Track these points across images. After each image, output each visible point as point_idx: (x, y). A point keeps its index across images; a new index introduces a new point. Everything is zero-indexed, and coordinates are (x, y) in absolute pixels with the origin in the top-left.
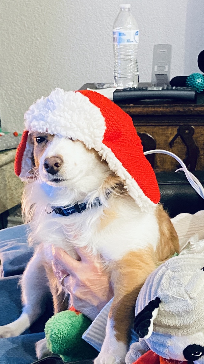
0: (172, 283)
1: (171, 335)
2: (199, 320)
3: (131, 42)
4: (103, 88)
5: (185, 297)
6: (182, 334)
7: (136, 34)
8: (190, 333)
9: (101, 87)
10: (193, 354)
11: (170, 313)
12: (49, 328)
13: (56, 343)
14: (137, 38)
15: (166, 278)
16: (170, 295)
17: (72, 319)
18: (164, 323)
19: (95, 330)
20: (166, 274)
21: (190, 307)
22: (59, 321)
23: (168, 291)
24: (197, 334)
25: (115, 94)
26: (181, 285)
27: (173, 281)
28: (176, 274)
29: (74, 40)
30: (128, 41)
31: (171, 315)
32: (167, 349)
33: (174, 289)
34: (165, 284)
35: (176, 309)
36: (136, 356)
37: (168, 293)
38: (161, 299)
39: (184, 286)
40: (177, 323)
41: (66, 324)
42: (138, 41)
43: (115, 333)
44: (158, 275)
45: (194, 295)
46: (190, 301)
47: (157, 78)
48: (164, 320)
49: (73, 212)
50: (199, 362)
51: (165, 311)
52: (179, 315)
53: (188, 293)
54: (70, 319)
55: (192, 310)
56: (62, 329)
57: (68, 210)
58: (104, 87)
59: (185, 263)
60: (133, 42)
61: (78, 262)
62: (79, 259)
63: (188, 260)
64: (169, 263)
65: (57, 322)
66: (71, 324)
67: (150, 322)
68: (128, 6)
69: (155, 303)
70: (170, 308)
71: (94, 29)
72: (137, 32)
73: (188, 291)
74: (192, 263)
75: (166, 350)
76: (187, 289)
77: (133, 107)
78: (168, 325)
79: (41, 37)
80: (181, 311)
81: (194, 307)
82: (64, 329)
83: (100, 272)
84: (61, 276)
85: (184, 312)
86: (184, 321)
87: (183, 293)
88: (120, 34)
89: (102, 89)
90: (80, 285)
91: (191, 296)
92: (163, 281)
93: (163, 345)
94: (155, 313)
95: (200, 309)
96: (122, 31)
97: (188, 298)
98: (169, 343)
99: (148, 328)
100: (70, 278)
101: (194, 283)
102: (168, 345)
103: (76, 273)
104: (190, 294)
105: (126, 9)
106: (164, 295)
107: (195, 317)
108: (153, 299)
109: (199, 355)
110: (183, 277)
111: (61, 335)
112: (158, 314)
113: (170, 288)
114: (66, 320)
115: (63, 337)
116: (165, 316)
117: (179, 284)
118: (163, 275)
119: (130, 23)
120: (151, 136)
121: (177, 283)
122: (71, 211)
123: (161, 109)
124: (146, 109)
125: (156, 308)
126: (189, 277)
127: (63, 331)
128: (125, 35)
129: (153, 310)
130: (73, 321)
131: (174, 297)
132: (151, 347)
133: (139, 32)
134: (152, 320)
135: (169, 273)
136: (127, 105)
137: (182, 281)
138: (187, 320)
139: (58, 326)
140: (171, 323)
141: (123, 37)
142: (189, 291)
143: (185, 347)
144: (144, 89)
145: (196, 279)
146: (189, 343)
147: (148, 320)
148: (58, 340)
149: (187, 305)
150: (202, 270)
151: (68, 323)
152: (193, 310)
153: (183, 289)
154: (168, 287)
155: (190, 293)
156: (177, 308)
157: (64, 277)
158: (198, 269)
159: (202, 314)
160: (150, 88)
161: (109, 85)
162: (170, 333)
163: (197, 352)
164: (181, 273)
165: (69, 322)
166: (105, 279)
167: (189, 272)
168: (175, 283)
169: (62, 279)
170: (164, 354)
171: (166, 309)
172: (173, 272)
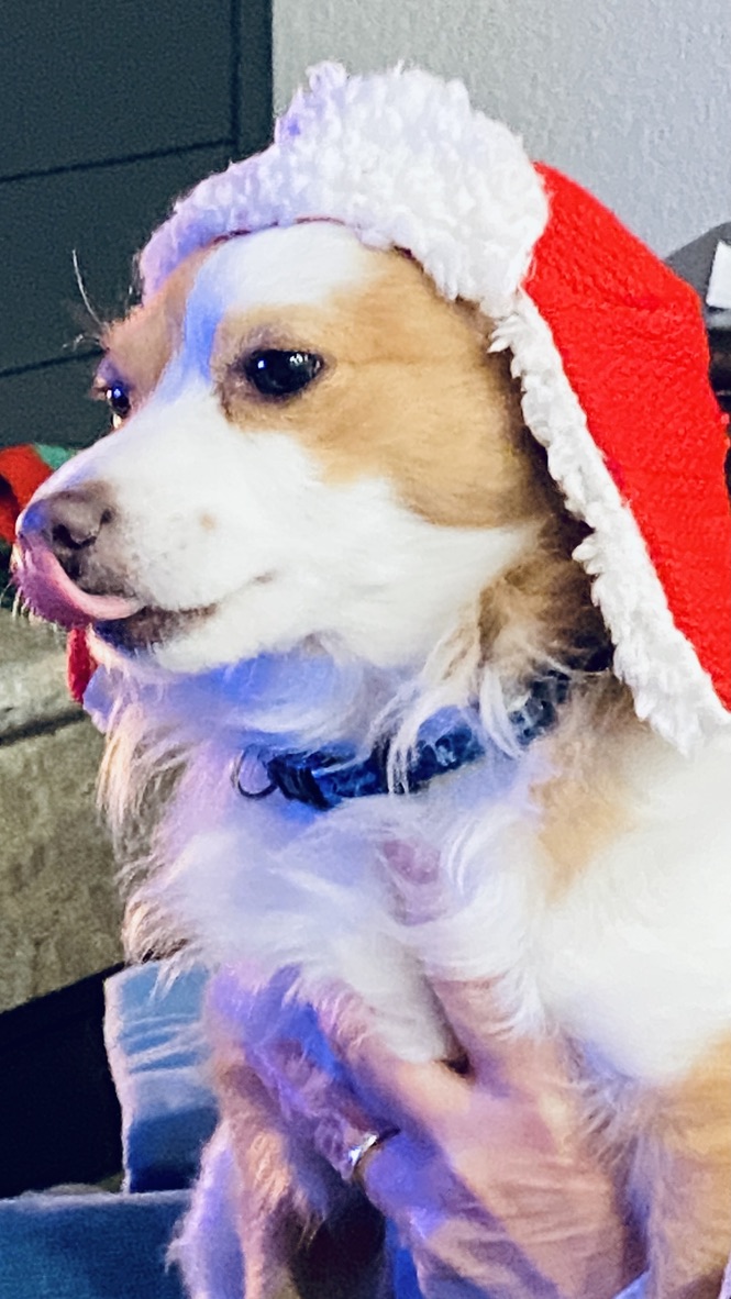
57: (343, 781)
122: (356, 785)
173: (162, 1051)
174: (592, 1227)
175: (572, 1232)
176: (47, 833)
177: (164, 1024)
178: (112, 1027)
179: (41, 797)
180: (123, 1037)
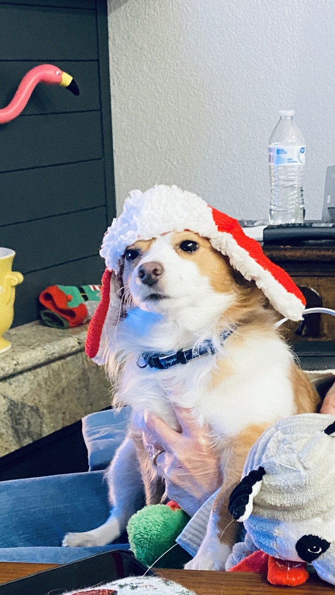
0: (281, 447)
1: (279, 519)
2: (316, 500)
3: (293, 162)
4: (254, 226)
5: (297, 466)
6: (293, 519)
7: (301, 151)
8: (304, 518)
9: (251, 225)
10: (309, 550)
11: (276, 488)
12: (132, 526)
13: (142, 547)
14: (302, 156)
15: (273, 441)
16: (277, 462)
17: (164, 515)
18: (269, 502)
19: (192, 531)
20: (274, 435)
21: (303, 479)
22: (147, 517)
23: (275, 458)
24: (313, 520)
25: (267, 231)
26: (294, 450)
27: (282, 445)
28: (287, 436)
29: (223, 165)
30: (290, 160)
31: (279, 490)
32: (274, 542)
33: (283, 456)
34: (272, 450)
35: (284, 483)
36: (240, 559)
37: (275, 461)
38: (265, 469)
39: (297, 452)
40: (285, 502)
41: (156, 521)
42: (304, 161)
43: (218, 531)
44: (264, 438)
45: (310, 464)
46: (303, 473)
47: (330, 212)
48: (268, 498)
49: (174, 363)
50: (318, 563)
51: (271, 486)
52: (288, 491)
53: (302, 460)
54: (163, 516)
55: (305, 484)
56: (150, 527)
57: (168, 360)
58: (255, 224)
59: (302, 423)
60: (296, 162)
61: (178, 433)
62: (180, 431)
63: (306, 419)
64: (280, 422)
65: (143, 518)
66: (163, 522)
67: (248, 498)
68: (290, 113)
69: (257, 475)
70: (277, 481)
71: (251, 149)
72: (303, 148)
73: (301, 459)
74: (311, 423)
75: (273, 544)
76: (300, 456)
77: (291, 249)
78: (273, 504)
79: (178, 161)
80: (291, 485)
81: (308, 479)
82: (153, 527)
83: (205, 450)
84: (153, 452)
85: (294, 486)
86: (295, 500)
87: (294, 460)
88: (278, 151)
89: (252, 227)
90: (177, 465)
91: (305, 465)
92: (269, 445)
93: (269, 536)
94: (256, 487)
95: (317, 484)
96: (281, 147)
97: (301, 468)
98: (277, 532)
99: (245, 506)
100: (166, 455)
101: (310, 448)
102: (275, 535)
103: (173, 449)
104: (305, 463)
105: (288, 117)
106: (270, 464)
107: (310, 494)
108: (256, 468)
109: (318, 552)
110: (296, 440)
111: (148, 535)
112: (261, 490)
113: (277, 454)
114: (156, 516)
115: (150, 539)
116: (270, 492)
117: (290, 449)
118: (270, 438)
119: (294, 137)
120: (315, 291)
121: (288, 448)
122: (171, 362)
123: (330, 253)
124: (308, 252)
125: (259, 481)
126: (305, 441)
127: (150, 531)
128: (285, 153)
129: (255, 483)
130: (166, 518)
131: (283, 466)
132: (255, 540)
133: (305, 149)
134: (251, 497)
135: (278, 435)
136: (282, 247)
137: (294, 446)
138: (300, 498)
139: (145, 523)
140: (278, 502)
141: (282, 155)
142: (303, 458)
143: (298, 539)
144: (307, 225)
145: (313, 443)
146: (303, 533)
147: (246, 495)
148: (144, 543)
149: (300, 477)
150: (323, 432)
151: (158, 520)
152: (308, 483)
153: (295, 455)
154: (275, 452)
155: (305, 461)
156: (285, 481)
157: (157, 454)
158: (317, 430)
159: (320, 491)
160: (316, 225)
161: (261, 222)
162: (277, 517)
163: (315, 547)
164: (295, 435)
165: (160, 519)
166: (212, 462)
167: (305, 434)
168: (285, 448)
169: (154, 456)
170: (271, 549)
171: (272, 483)
172: (284, 433)
173: (97, 436)
174: (212, 471)
175: (207, 472)
176: (65, 384)
177: (98, 428)
178: (84, 430)
179: (63, 376)
180: (87, 432)
